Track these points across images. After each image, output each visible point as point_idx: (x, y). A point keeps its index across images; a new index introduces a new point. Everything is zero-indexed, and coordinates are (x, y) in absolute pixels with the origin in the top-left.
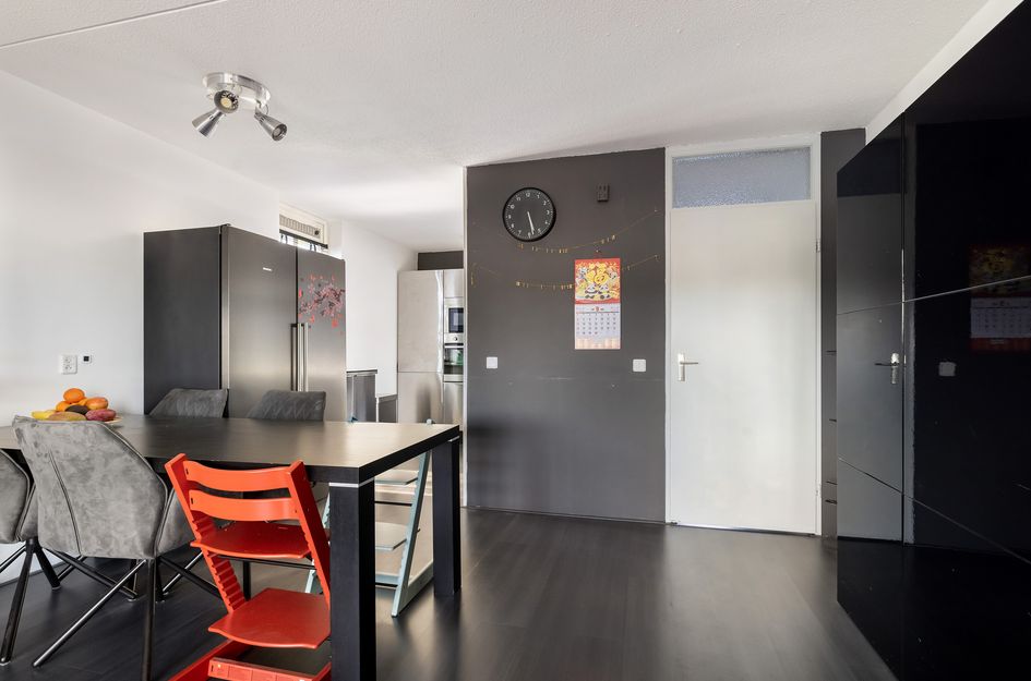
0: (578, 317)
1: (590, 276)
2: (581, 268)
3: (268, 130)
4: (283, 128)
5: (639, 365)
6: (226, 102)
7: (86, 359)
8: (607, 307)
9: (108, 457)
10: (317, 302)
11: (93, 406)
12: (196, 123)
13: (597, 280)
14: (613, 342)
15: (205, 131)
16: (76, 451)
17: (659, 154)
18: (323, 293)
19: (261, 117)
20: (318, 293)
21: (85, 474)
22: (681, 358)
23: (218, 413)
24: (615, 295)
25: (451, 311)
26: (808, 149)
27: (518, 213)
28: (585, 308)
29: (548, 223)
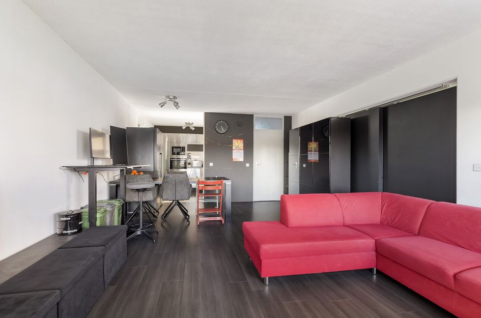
0: (233, 153)
1: (236, 143)
2: (234, 141)
5: (248, 165)
8: (240, 151)
12: (160, 104)
13: (238, 144)
14: (242, 160)
15: (162, 106)
22: (257, 163)
24: (242, 148)
25: (173, 148)
26: (281, 119)
27: (219, 127)
28: (235, 151)
29: (226, 129)
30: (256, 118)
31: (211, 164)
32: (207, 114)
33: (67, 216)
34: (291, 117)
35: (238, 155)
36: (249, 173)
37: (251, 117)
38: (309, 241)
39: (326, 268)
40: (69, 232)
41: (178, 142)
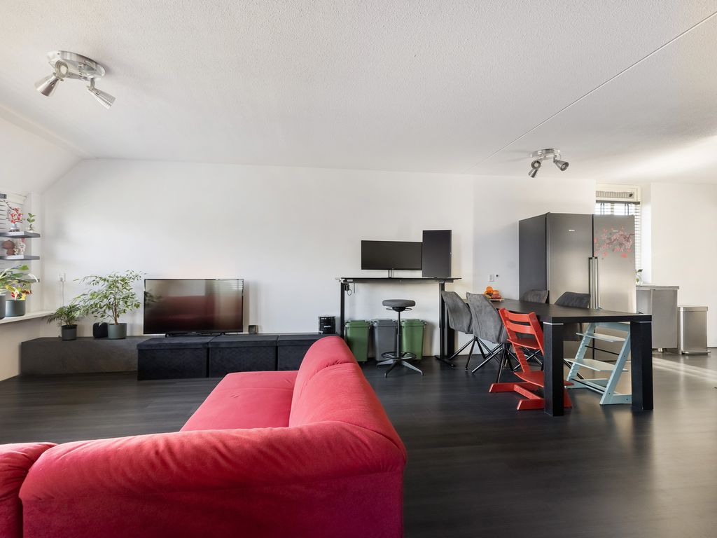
3: (558, 167)
4: (567, 164)
6: (536, 165)
7: (497, 276)
9: (486, 306)
10: (609, 244)
11: (494, 293)
15: (533, 176)
16: (478, 304)
18: (614, 237)
19: (556, 162)
20: (610, 239)
21: (481, 311)
23: (544, 301)
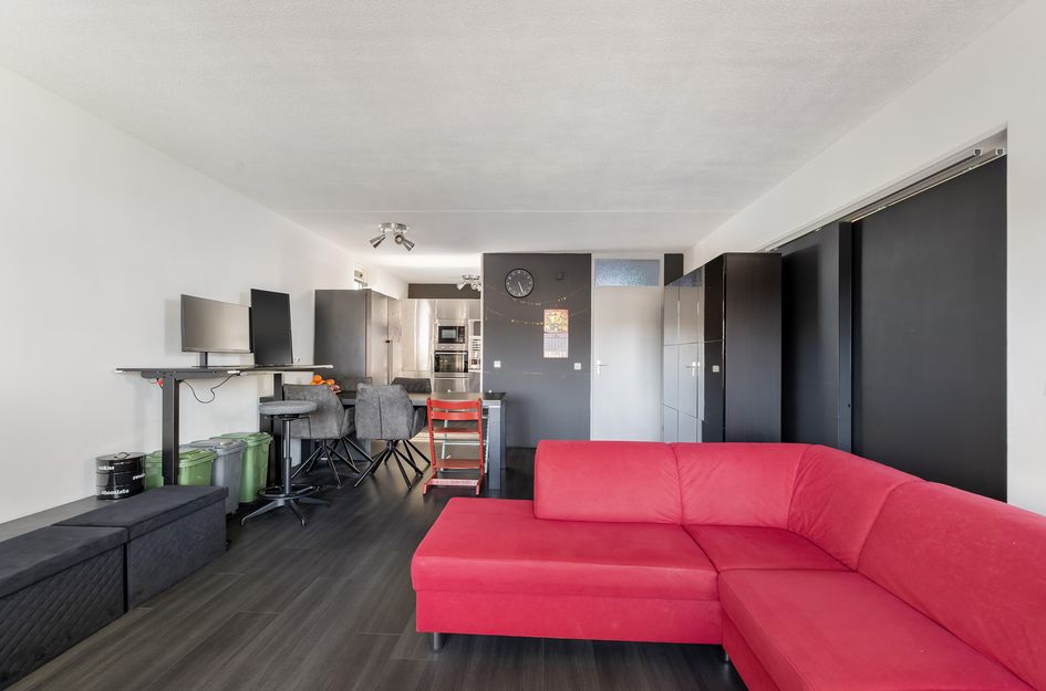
0: (545, 340)
1: (552, 318)
2: (547, 312)
5: (578, 366)
8: (561, 336)
12: (371, 242)
13: (556, 321)
14: (565, 354)
15: (375, 246)
17: (588, 256)
22: (599, 363)
24: (566, 329)
25: (441, 328)
26: (658, 261)
27: (514, 282)
28: (550, 336)
29: (530, 289)
30: (597, 261)
31: (497, 364)
32: (487, 258)
33: (111, 463)
34: (682, 255)
35: (556, 345)
36: (580, 384)
37: (586, 258)
38: (531, 559)
39: (578, 627)
40: (116, 493)
41: (452, 316)
